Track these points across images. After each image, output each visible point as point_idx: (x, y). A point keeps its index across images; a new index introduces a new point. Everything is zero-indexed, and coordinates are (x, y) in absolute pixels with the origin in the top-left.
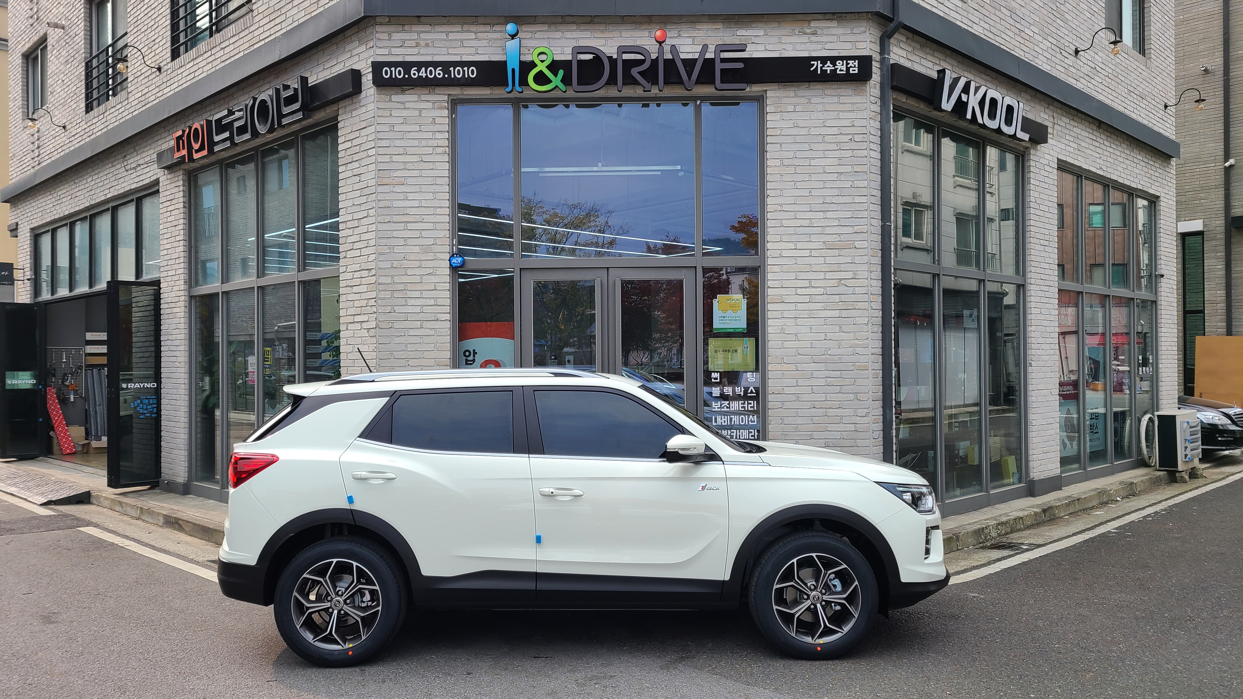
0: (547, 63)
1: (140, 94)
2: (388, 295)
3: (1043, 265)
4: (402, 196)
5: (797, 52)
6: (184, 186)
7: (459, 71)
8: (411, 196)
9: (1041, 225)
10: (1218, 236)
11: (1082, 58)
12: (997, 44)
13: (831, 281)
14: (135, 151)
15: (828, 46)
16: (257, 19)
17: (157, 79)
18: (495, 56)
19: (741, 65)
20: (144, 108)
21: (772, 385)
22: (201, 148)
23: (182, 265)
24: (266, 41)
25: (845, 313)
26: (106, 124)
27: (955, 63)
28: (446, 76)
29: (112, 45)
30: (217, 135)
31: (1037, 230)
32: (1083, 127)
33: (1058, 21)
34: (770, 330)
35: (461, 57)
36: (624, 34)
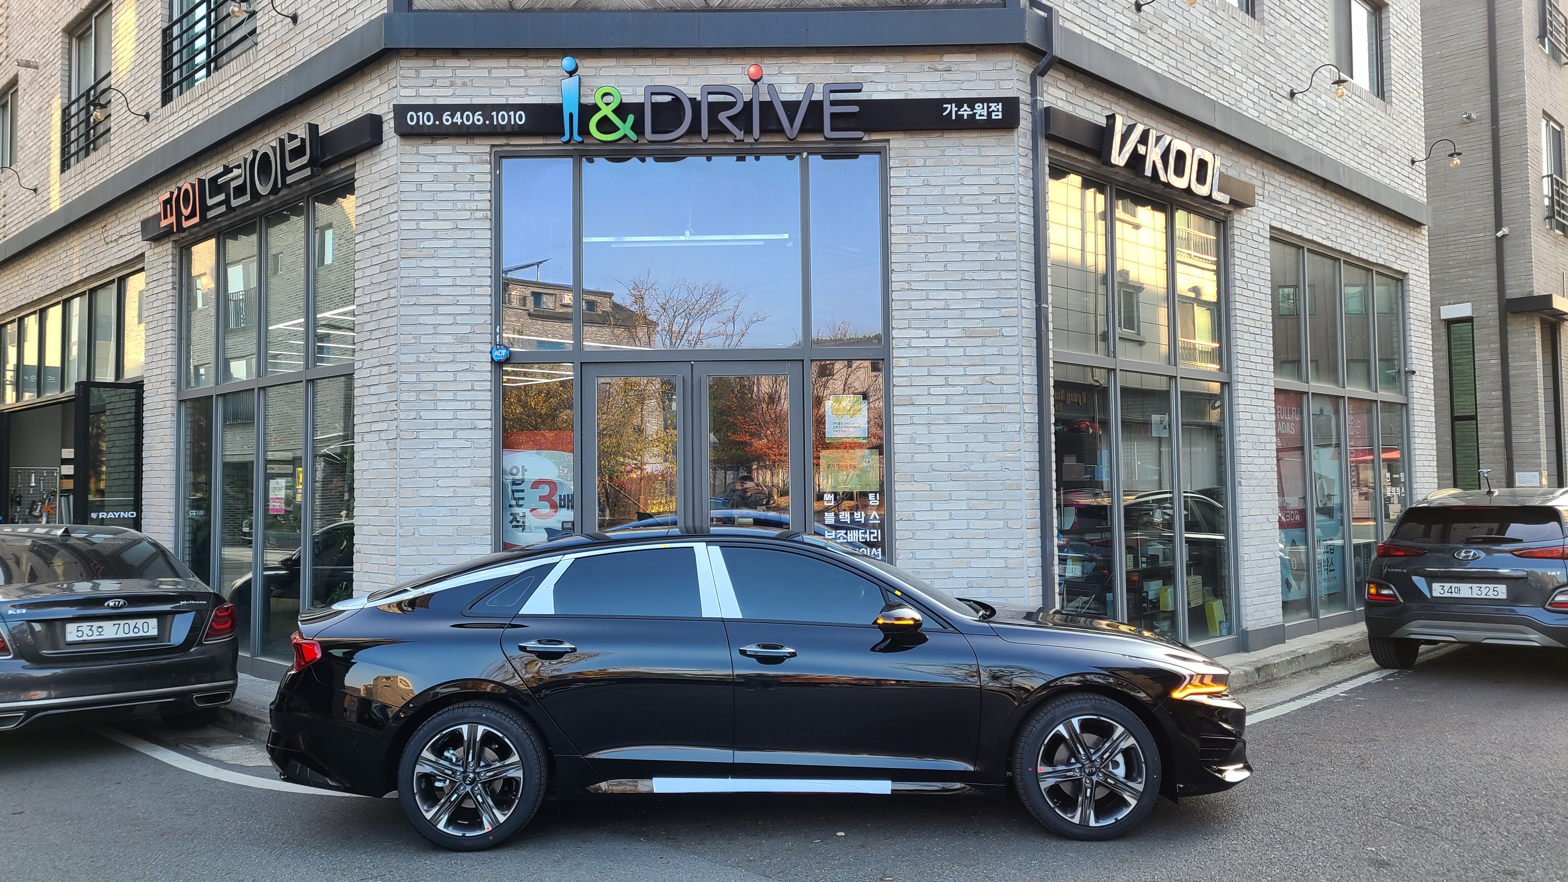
0: (614, 106)
1: (124, 148)
2: (412, 396)
3: (1253, 358)
4: (431, 272)
5: (926, 93)
6: (173, 262)
7: (503, 116)
8: (442, 273)
9: (1250, 308)
10: (1491, 323)
11: (1299, 102)
12: (1187, 85)
13: (972, 377)
14: (117, 218)
15: (965, 86)
16: (261, 54)
17: (145, 129)
18: (549, 97)
19: (855, 109)
20: (129, 165)
21: (900, 508)
22: (192, 215)
23: (169, 362)
24: (272, 80)
25: (990, 419)
26: (84, 186)
27: (1131, 107)
28: (487, 122)
29: (94, 87)
30: (210, 197)
31: (1245, 314)
32: (1303, 187)
33: (1267, 56)
34: (897, 439)
35: (507, 99)
36: (711, 70)
